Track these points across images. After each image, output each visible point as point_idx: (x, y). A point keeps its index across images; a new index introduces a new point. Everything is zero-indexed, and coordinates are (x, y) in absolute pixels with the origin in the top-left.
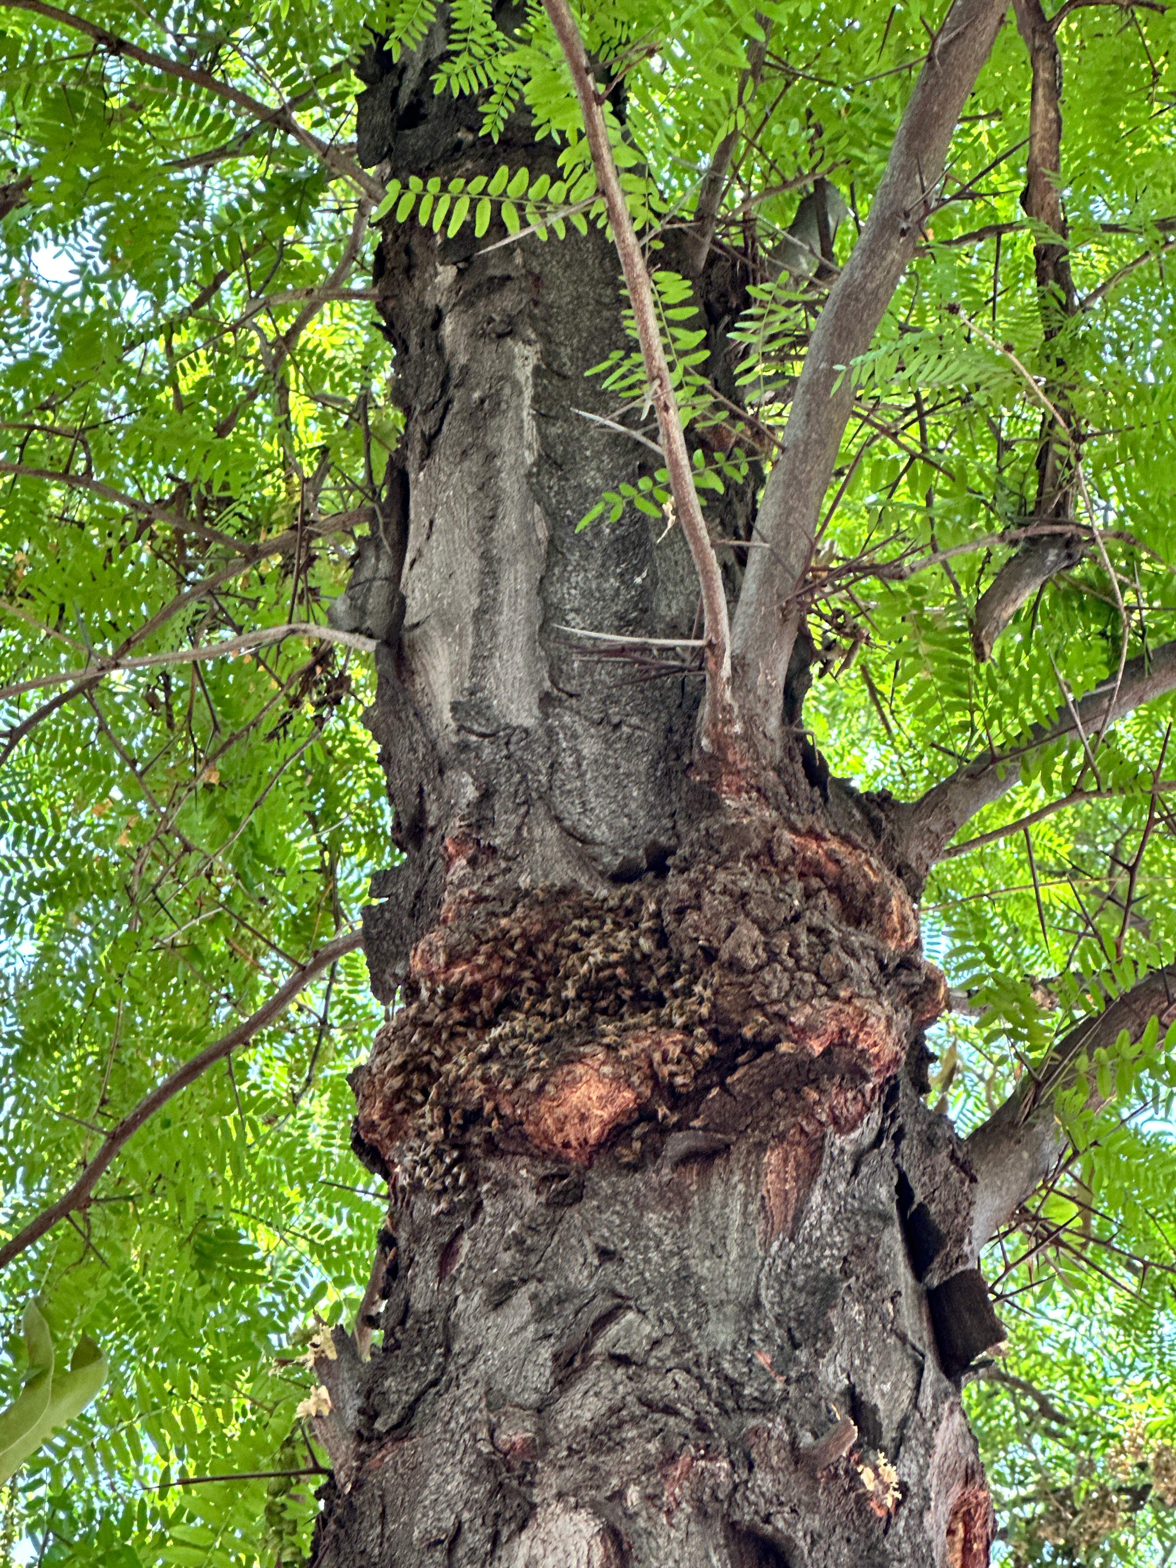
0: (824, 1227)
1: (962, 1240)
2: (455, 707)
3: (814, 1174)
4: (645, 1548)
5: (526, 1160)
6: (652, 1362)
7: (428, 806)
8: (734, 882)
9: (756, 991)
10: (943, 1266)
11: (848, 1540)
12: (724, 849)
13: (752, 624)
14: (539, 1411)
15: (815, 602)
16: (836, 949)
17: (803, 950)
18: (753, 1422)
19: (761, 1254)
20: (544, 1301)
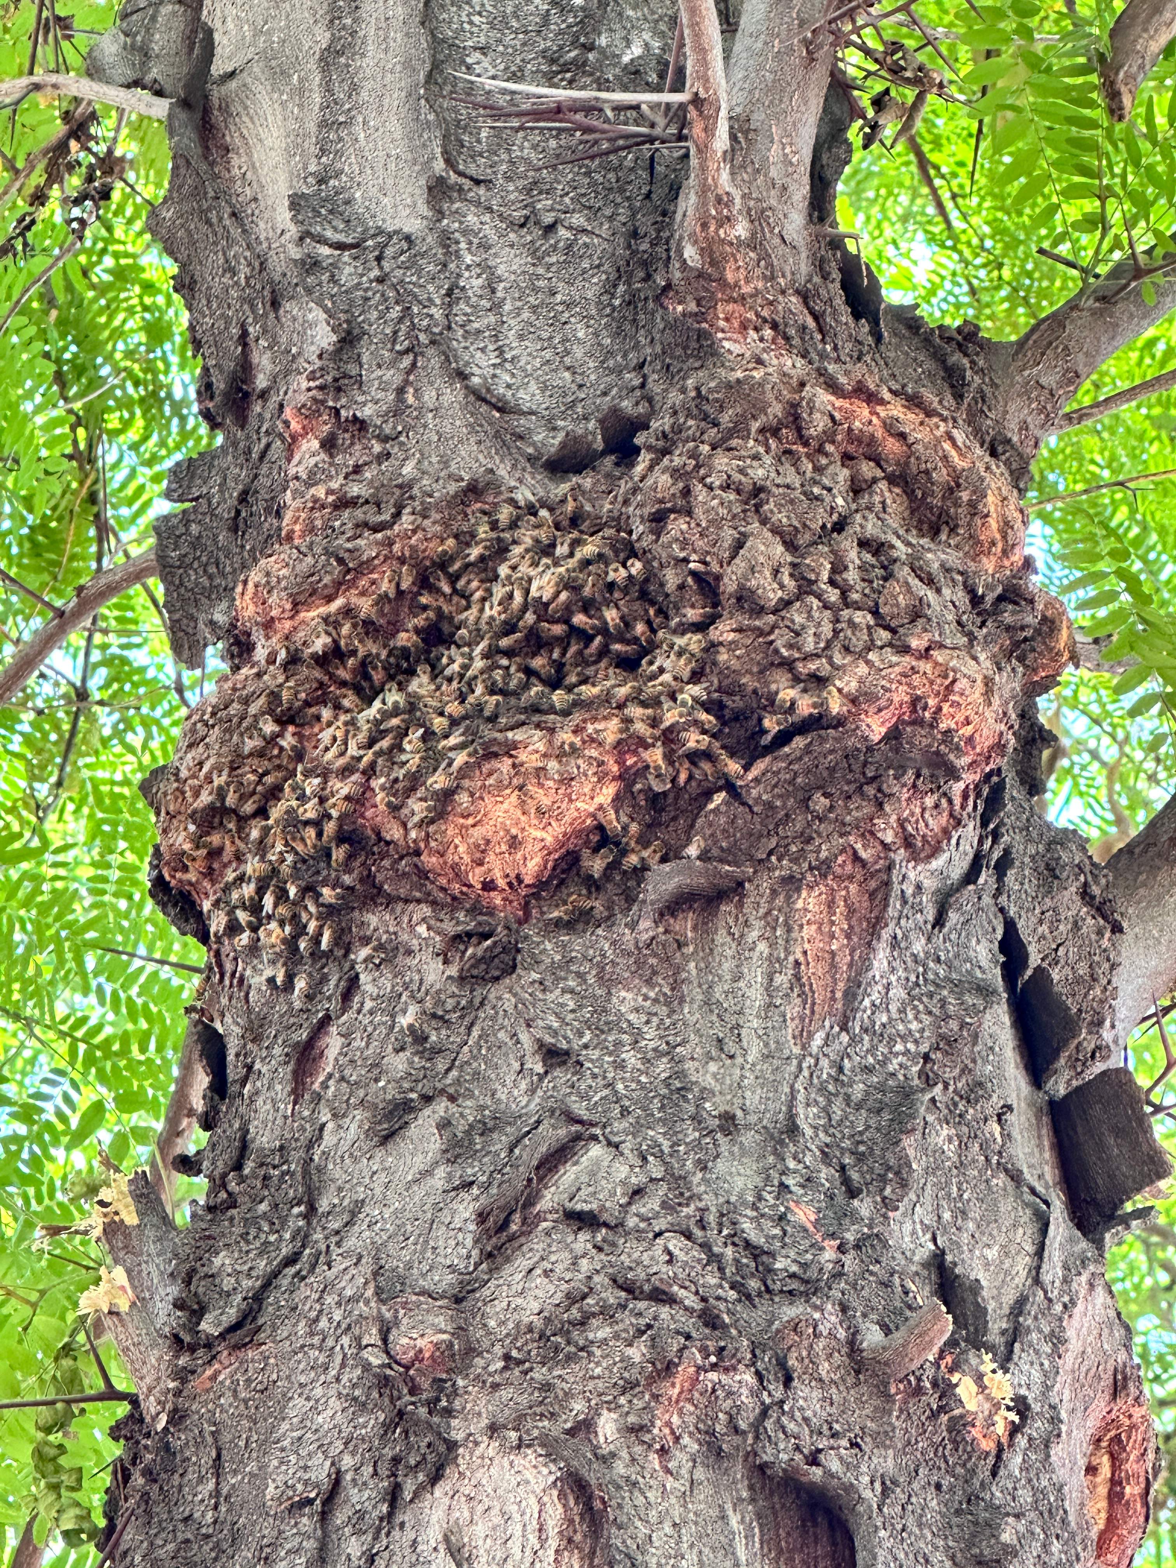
0: (893, 1008)
1: (1100, 1023)
2: (296, 203)
3: (875, 926)
4: (628, 1508)
5: (425, 910)
6: (632, 1222)
7: (255, 358)
8: (742, 471)
9: (780, 640)
10: (1073, 1062)
11: (938, 1486)
12: (725, 419)
13: (760, 67)
14: (458, 1300)
15: (857, 30)
16: (904, 572)
17: (852, 576)
18: (790, 1312)
19: (797, 1050)
20: (461, 1127)
